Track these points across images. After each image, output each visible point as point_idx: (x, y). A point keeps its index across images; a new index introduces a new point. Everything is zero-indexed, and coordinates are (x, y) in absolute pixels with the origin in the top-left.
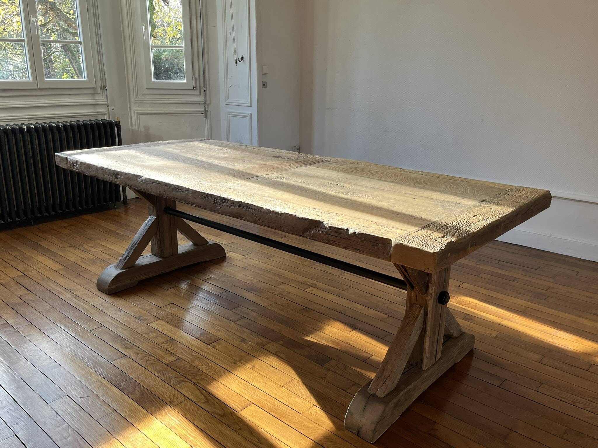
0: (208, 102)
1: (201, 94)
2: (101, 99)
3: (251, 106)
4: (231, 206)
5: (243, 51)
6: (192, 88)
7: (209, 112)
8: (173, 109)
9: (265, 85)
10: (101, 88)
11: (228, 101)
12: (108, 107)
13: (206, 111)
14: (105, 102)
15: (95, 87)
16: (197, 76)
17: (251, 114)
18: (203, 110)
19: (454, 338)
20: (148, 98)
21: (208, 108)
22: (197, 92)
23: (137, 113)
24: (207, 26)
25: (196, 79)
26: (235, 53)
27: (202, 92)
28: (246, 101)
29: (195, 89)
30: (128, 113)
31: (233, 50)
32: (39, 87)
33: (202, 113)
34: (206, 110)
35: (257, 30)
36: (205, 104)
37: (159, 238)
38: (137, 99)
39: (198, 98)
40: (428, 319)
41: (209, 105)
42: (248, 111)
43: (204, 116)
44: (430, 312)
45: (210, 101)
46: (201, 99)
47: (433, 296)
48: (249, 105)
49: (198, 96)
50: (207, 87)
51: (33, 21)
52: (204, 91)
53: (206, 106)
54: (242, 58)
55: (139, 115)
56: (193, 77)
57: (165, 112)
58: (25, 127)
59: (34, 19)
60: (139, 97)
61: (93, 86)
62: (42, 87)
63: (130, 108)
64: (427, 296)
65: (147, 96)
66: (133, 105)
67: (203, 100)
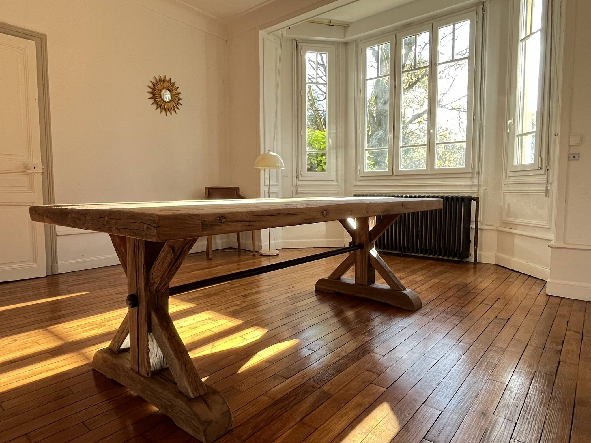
0: (550, 182)
2: (475, 181)
6: (538, 168)
7: (550, 191)
8: (526, 188)
10: (477, 173)
13: (547, 191)
14: (477, 183)
15: (471, 172)
18: (545, 189)
20: (511, 180)
21: (551, 187)
22: (542, 172)
23: (504, 193)
25: (542, 159)
27: (546, 171)
30: (500, 193)
32: (430, 173)
33: (543, 192)
34: (548, 189)
36: (548, 183)
38: (505, 181)
39: (541, 177)
41: (552, 184)
43: (545, 195)
46: (544, 178)
49: (544, 175)
50: (551, 167)
52: (548, 170)
53: (549, 185)
55: (505, 194)
56: (539, 158)
59: (432, 131)
60: (507, 179)
61: (468, 172)
63: (502, 188)
65: (512, 178)
66: (503, 185)
67: (546, 179)
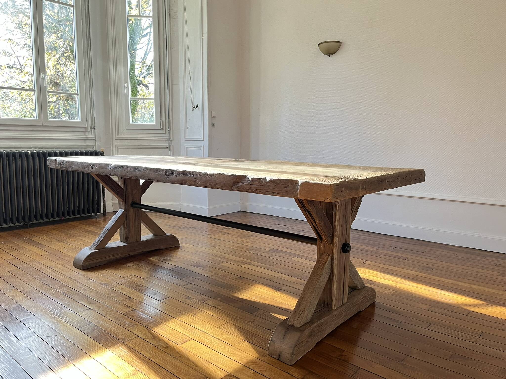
0: (171, 139)
1: (166, 133)
2: (90, 136)
3: (203, 140)
4: (178, 175)
5: (198, 101)
6: (160, 129)
7: (172, 146)
9: (214, 125)
10: (91, 128)
11: (186, 138)
12: (95, 141)
13: (170, 146)
14: (94, 138)
15: (87, 126)
16: (164, 119)
17: (203, 146)
18: (168, 144)
19: (358, 289)
20: (126, 136)
21: (171, 143)
22: (164, 132)
24: (172, 84)
25: (162, 122)
26: (192, 102)
27: (167, 131)
28: (200, 137)
29: (161, 129)
30: (111, 147)
31: (191, 101)
32: (43, 124)
33: (167, 147)
34: (170, 144)
35: (208, 85)
36: (169, 140)
37: (126, 227)
38: (118, 137)
39: (164, 135)
40: (335, 265)
41: (172, 141)
42: (201, 144)
43: (168, 149)
44: (335, 258)
45: (173, 139)
46: (166, 137)
47: (337, 245)
48: (202, 140)
50: (171, 128)
51: (43, 77)
52: (169, 130)
53: (170, 142)
54: (197, 106)
55: (119, 148)
56: (161, 120)
57: (139, 146)
58: (30, 152)
59: (43, 75)
60: (120, 135)
61: (85, 126)
62: (45, 125)
63: (112, 143)
64: (333, 245)
65: (126, 135)
66: (114, 141)
67: (168, 137)
